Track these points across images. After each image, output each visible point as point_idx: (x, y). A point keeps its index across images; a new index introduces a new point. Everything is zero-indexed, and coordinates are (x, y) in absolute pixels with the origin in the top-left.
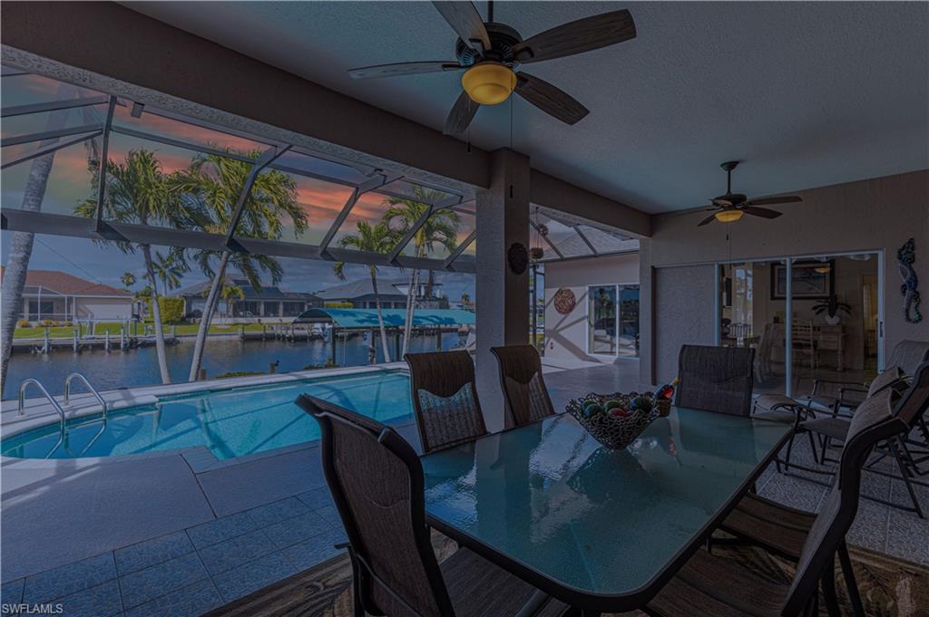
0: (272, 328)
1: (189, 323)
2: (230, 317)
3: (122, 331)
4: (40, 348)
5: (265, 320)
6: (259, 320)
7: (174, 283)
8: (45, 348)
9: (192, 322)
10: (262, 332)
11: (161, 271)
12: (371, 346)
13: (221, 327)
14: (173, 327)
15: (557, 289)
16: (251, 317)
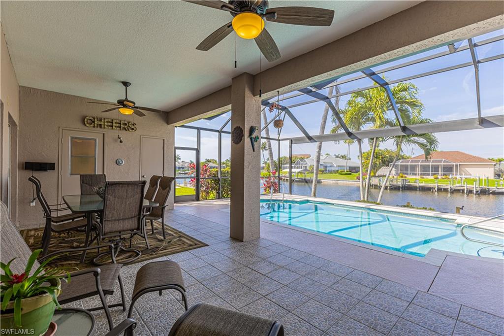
3: (475, 183)
4: (434, 189)
8: (436, 189)
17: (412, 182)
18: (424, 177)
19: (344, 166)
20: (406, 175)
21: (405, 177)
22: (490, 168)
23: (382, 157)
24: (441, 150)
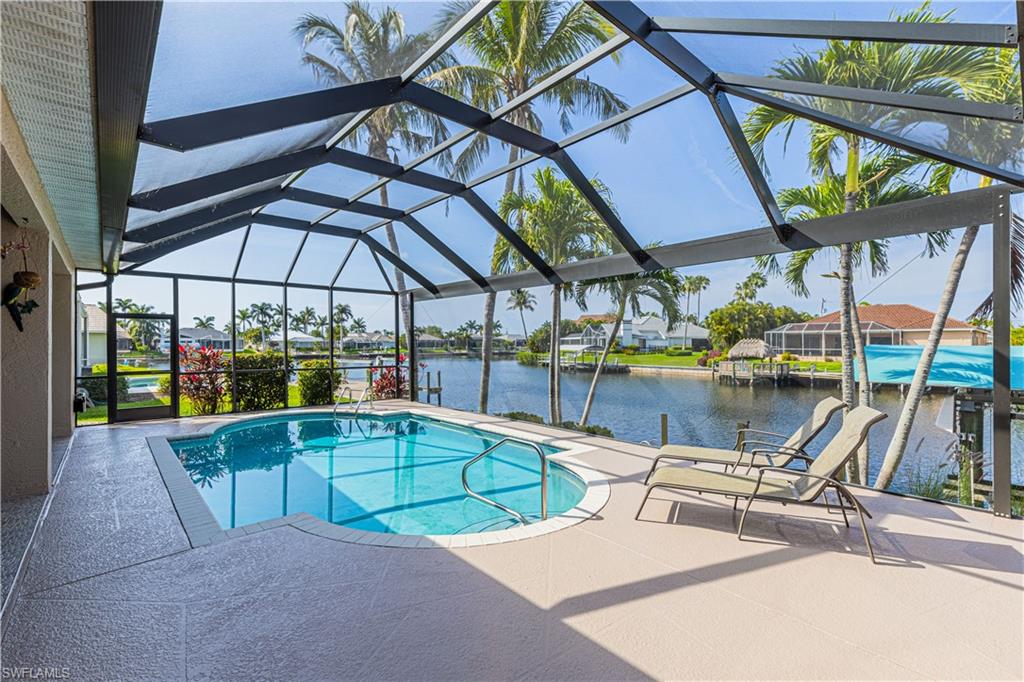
17: (804, 370)
18: (833, 358)
19: (682, 338)
20: (797, 356)
21: (795, 359)
22: (963, 338)
23: (750, 320)
24: (878, 303)
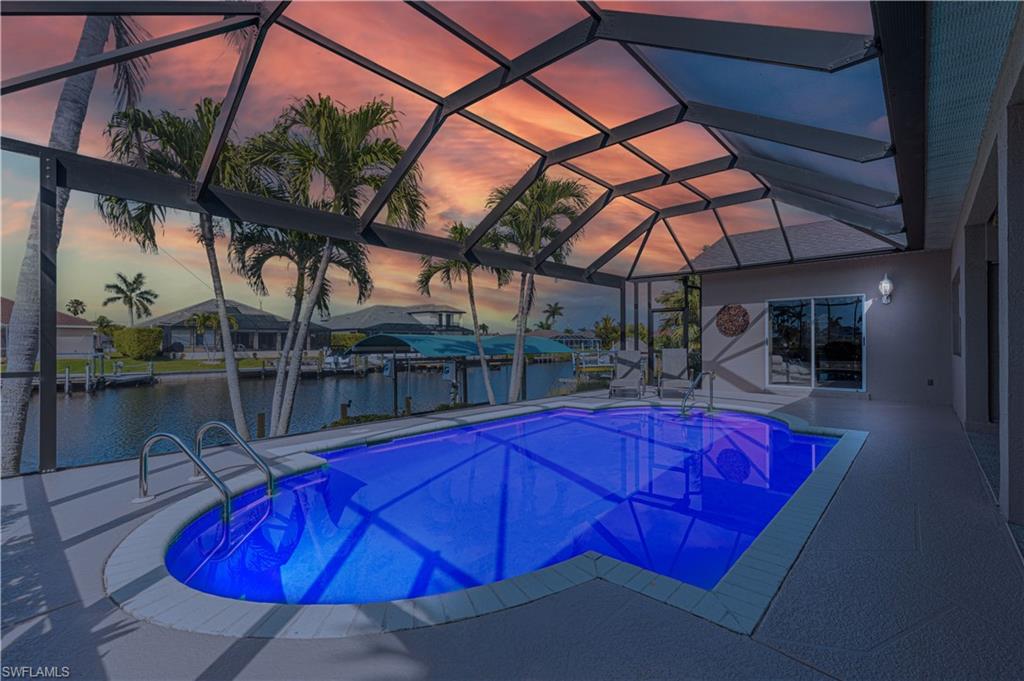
0: (272, 364)
1: (167, 359)
2: (218, 351)
3: (87, 368)
5: (261, 355)
6: (255, 355)
7: (142, 310)
9: (172, 357)
10: (260, 368)
11: (126, 296)
12: (454, 381)
13: (208, 363)
14: (150, 363)
15: (722, 307)
16: (244, 351)
